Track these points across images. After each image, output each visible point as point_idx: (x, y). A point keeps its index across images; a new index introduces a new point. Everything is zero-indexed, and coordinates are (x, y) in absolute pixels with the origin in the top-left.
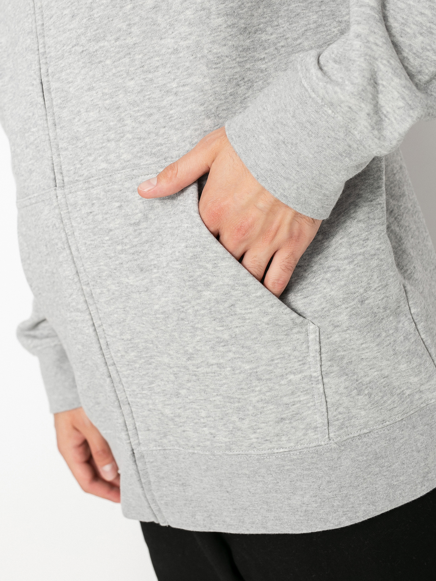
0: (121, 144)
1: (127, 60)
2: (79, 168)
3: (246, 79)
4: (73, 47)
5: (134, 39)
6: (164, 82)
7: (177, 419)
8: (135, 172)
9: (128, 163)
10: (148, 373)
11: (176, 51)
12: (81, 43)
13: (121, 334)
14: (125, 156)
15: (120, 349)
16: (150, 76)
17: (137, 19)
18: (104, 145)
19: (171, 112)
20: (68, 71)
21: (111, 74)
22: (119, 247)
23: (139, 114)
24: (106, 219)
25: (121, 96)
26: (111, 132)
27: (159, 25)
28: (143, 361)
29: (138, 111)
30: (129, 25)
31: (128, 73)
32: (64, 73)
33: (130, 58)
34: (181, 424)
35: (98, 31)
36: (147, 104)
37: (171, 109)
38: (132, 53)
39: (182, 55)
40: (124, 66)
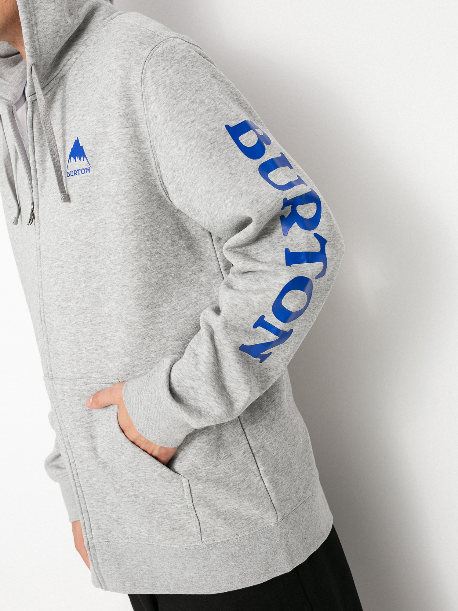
0: (80, 364)
1: (82, 316)
2: (58, 371)
3: (149, 335)
5: (86, 305)
6: (104, 332)
7: (120, 520)
8: (88, 381)
9: (84, 375)
10: (103, 492)
11: (109, 316)
12: (59, 300)
14: (82, 371)
15: (86, 476)
16: (96, 327)
17: (88, 293)
18: (70, 362)
21: (74, 322)
23: (90, 348)
25: (80, 336)
26: (74, 356)
27: (100, 299)
29: (90, 346)
30: (83, 296)
31: (83, 324)
33: (84, 315)
34: (122, 523)
35: (67, 296)
36: (94, 343)
37: (108, 348)
38: (86, 313)
39: (113, 318)
40: (81, 319)
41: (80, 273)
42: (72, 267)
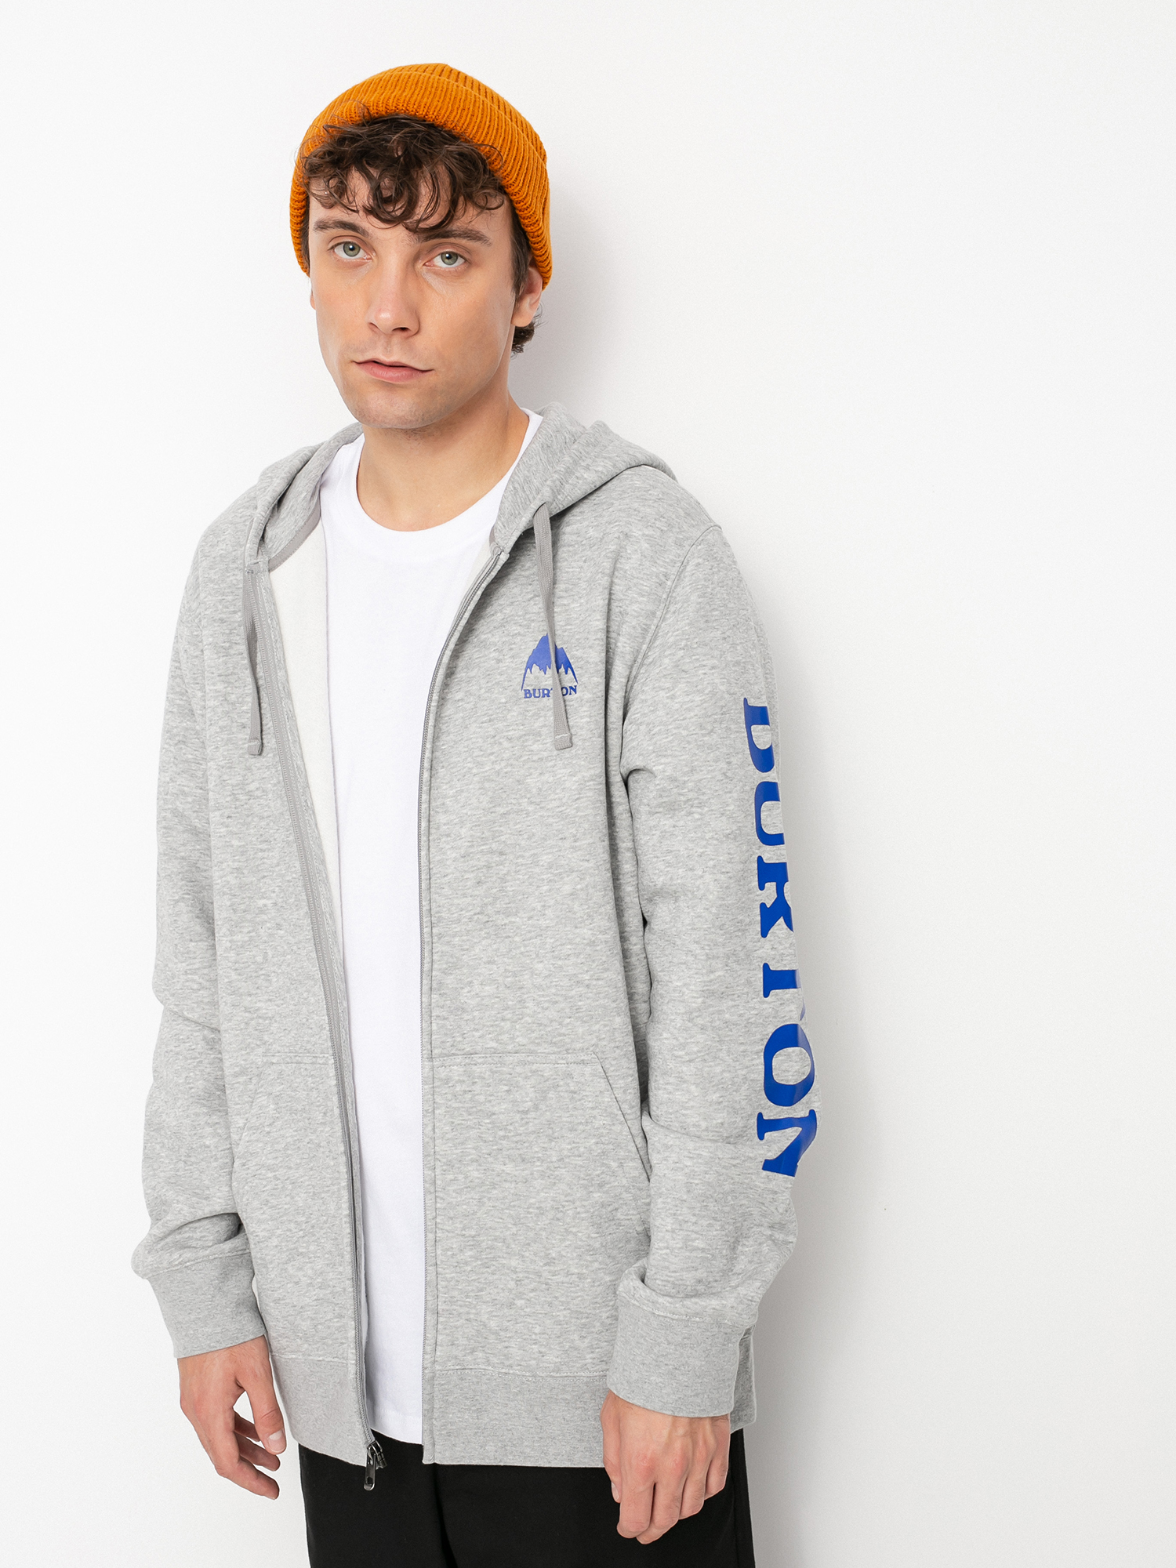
0: (517, 1027)
1: (538, 941)
2: (460, 1042)
4: (475, 914)
5: (547, 922)
6: (575, 972)
7: (502, 1333)
8: (529, 1059)
9: (523, 1047)
10: (479, 1278)
11: (592, 943)
12: (486, 913)
13: (464, 1229)
14: (519, 1039)
15: (454, 1246)
16: (560, 963)
17: (552, 902)
18: (497, 1023)
19: (580, 1003)
20: (464, 938)
21: (518, 951)
22: (501, 1133)
23: (543, 999)
24: (490, 1101)
25: (526, 977)
26: (507, 1012)
27: (575, 913)
28: (480, 1263)
29: (543, 995)
30: (544, 906)
31: (537, 955)
32: (457, 939)
33: (541, 940)
34: (505, 1339)
35: (509, 905)
36: (553, 990)
37: (580, 1001)
38: (544, 936)
39: (598, 948)
40: (535, 947)
41: (543, 866)
42: (527, 854)
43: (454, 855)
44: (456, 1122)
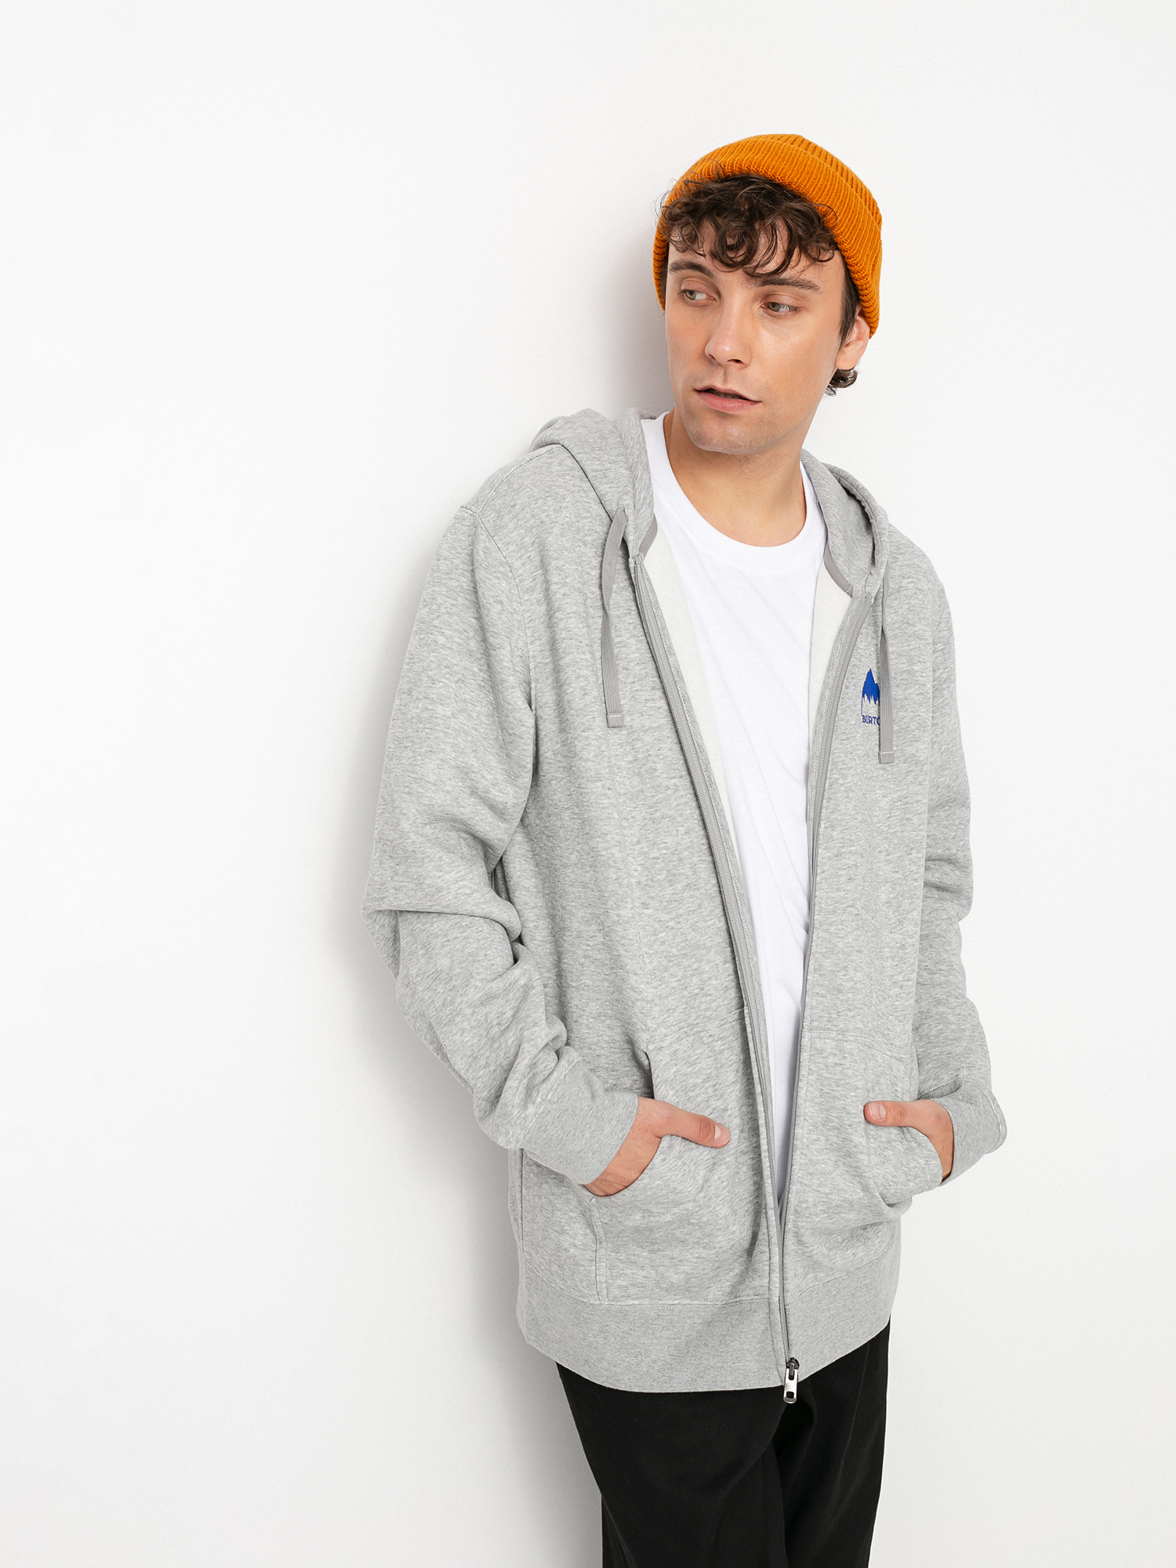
2: (835, 1018)
4: (848, 907)
32: (834, 927)
43: (828, 854)
44: (825, 1090)
